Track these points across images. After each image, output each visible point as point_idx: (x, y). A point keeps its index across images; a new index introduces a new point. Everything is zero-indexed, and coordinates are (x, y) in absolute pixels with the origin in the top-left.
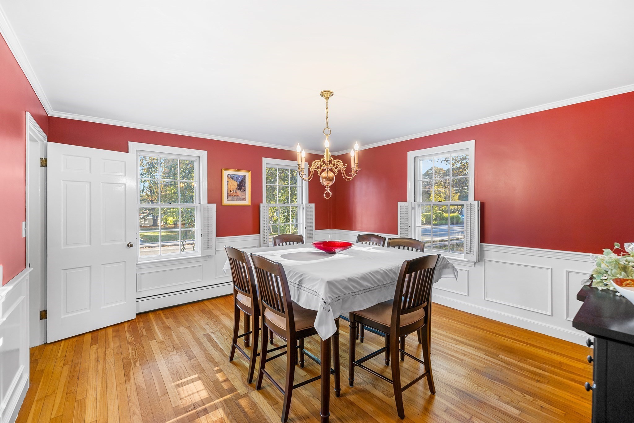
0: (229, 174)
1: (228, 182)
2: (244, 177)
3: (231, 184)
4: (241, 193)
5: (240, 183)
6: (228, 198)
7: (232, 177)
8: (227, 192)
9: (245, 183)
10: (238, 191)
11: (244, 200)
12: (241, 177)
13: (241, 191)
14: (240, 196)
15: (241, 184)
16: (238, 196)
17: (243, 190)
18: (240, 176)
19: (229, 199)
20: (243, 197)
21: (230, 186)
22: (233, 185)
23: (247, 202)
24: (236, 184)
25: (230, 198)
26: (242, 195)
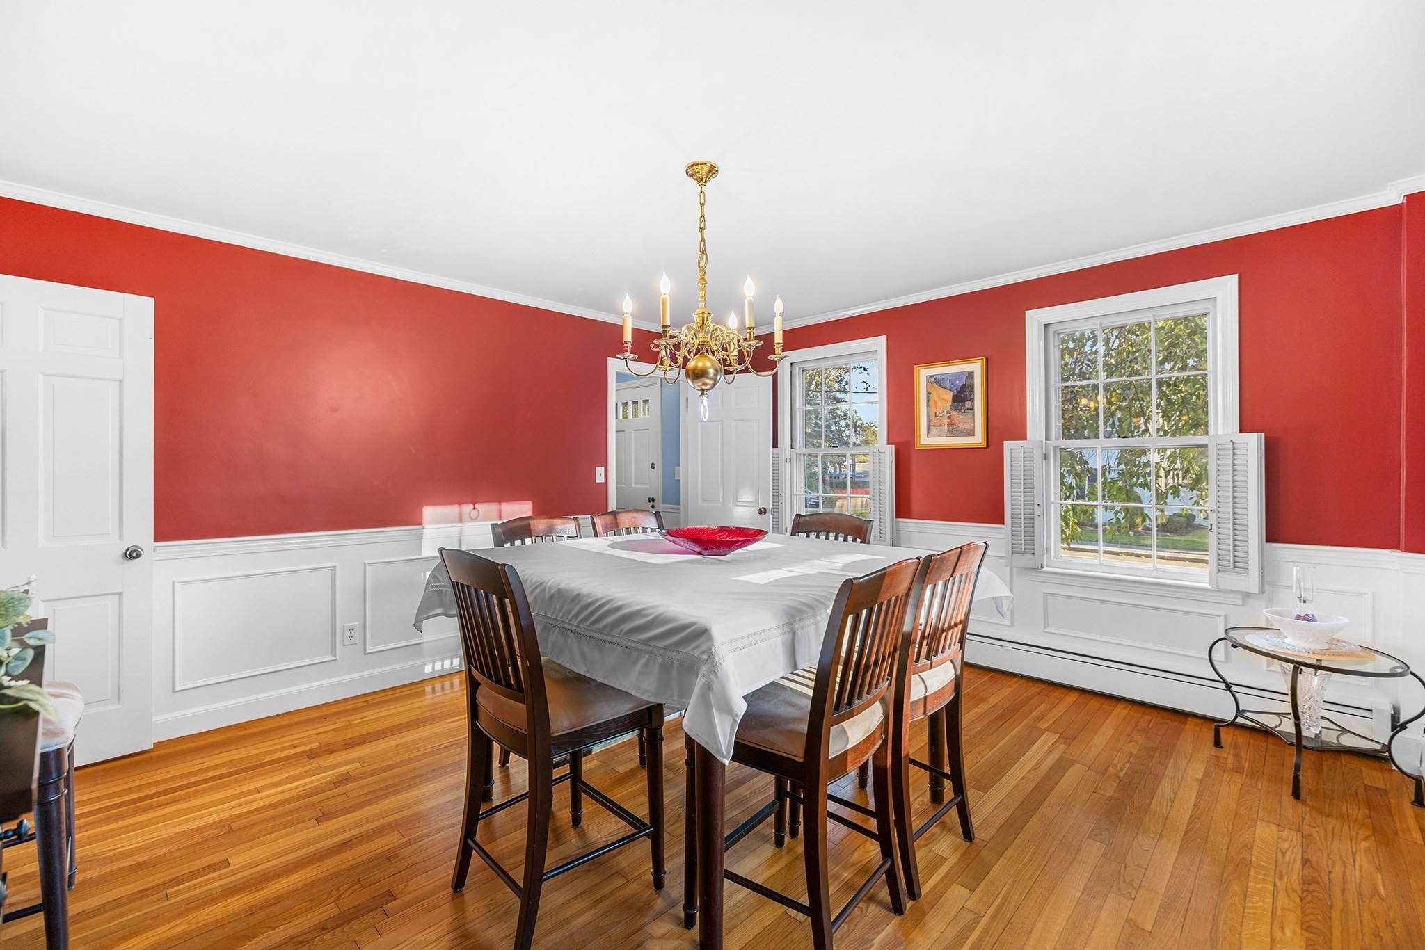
0: (931, 376)
1: (929, 393)
2: (970, 375)
3: (937, 399)
4: (962, 417)
5: (958, 392)
6: (929, 430)
7: (937, 381)
8: (928, 416)
9: (972, 390)
10: (954, 413)
11: (971, 433)
12: (962, 378)
13: (963, 411)
14: (959, 425)
15: (962, 395)
16: (954, 424)
17: (968, 409)
18: (957, 375)
19: (931, 432)
20: (967, 426)
21: (935, 402)
22: (942, 399)
23: (978, 439)
24: (949, 396)
25: (934, 431)
26: (965, 421)
